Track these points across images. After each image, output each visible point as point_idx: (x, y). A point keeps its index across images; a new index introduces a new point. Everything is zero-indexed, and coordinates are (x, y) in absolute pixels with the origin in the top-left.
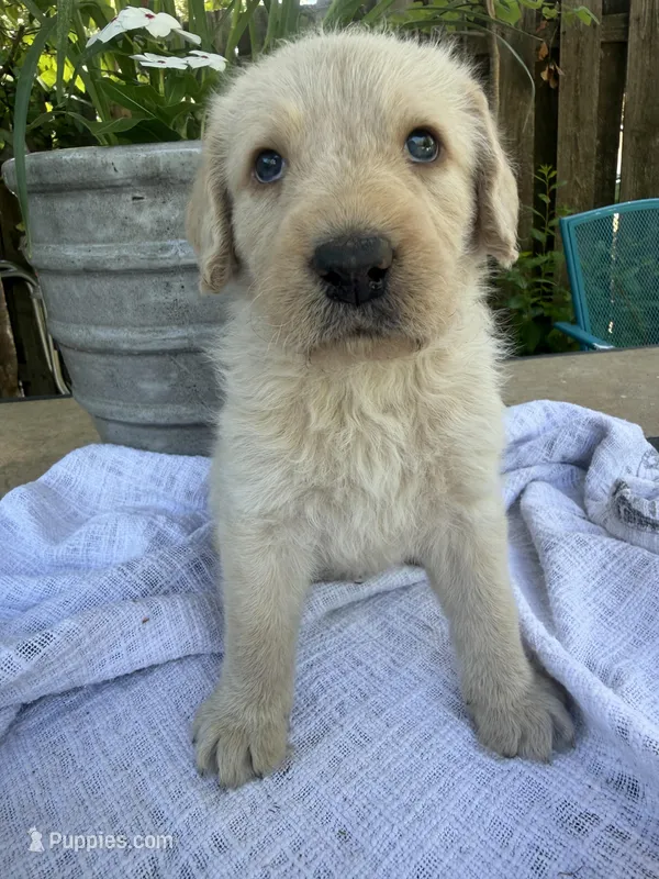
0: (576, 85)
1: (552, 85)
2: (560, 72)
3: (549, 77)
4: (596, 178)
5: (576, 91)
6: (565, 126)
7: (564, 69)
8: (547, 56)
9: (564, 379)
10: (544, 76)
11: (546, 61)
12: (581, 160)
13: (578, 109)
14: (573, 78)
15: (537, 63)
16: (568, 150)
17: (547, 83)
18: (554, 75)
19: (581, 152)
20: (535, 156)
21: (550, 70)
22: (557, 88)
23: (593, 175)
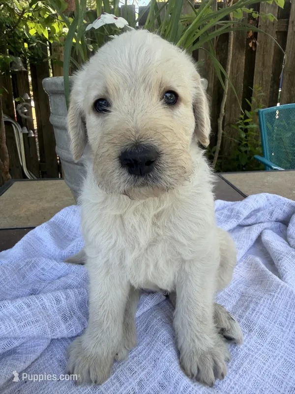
0: (264, 50)
1: (254, 49)
2: (258, 44)
3: (252, 45)
4: (270, 91)
5: (264, 52)
6: (258, 67)
7: (260, 42)
8: (252, 36)
9: (267, 183)
10: (250, 45)
11: (251, 38)
12: (264, 83)
13: (264, 60)
14: (263, 46)
15: (247, 39)
16: (259, 78)
17: (251, 48)
18: (255, 44)
19: (264, 79)
20: (244, 80)
21: (253, 42)
22: (255, 51)
23: (269, 90)
